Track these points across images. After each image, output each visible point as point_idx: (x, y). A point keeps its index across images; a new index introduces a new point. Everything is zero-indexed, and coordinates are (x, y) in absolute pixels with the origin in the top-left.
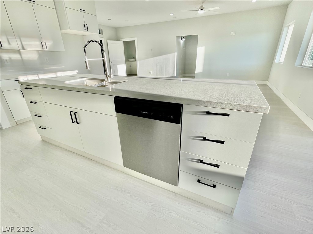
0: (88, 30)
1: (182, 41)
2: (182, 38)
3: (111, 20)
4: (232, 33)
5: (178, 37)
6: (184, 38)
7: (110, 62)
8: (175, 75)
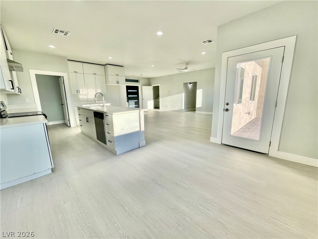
1: (190, 86)
3: (142, 75)
5: (186, 84)
7: (143, 99)
8: (183, 108)
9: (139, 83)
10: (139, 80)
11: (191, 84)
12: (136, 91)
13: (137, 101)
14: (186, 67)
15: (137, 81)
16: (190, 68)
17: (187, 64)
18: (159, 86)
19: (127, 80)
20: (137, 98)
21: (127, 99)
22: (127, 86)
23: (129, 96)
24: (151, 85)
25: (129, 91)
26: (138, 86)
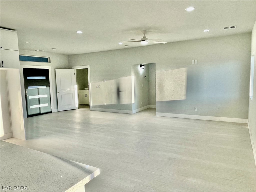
0: (3, 66)
1: (142, 70)
2: (141, 66)
3: (55, 49)
5: (135, 66)
6: (143, 65)
7: (57, 93)
9: (50, 62)
10: (50, 58)
11: (143, 67)
12: (44, 78)
14: (144, 37)
15: (45, 60)
18: (87, 69)
22: (25, 70)
23: (29, 88)
24: (72, 67)
25: (29, 78)
26: (48, 69)
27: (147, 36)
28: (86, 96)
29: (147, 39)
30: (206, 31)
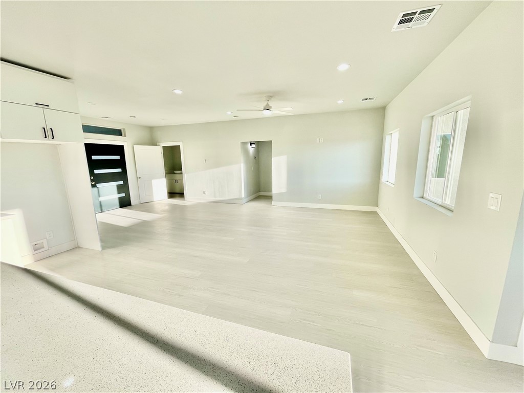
0: (53, 138)
1: (251, 149)
2: (251, 144)
3: (134, 117)
4: (318, 139)
5: (244, 143)
6: (253, 143)
7: (138, 178)
8: (243, 196)
9: (125, 136)
10: (124, 129)
11: (253, 145)
12: (118, 157)
13: (121, 183)
14: (268, 105)
15: (118, 133)
16: (279, 109)
17: (271, 96)
18: (179, 147)
19: (87, 129)
20: (123, 176)
21: (92, 180)
22: (88, 146)
23: (96, 172)
24: (158, 143)
25: (94, 158)
26: (123, 146)
27: (271, 104)
28: (177, 182)
29: (271, 107)
30: (340, 102)
